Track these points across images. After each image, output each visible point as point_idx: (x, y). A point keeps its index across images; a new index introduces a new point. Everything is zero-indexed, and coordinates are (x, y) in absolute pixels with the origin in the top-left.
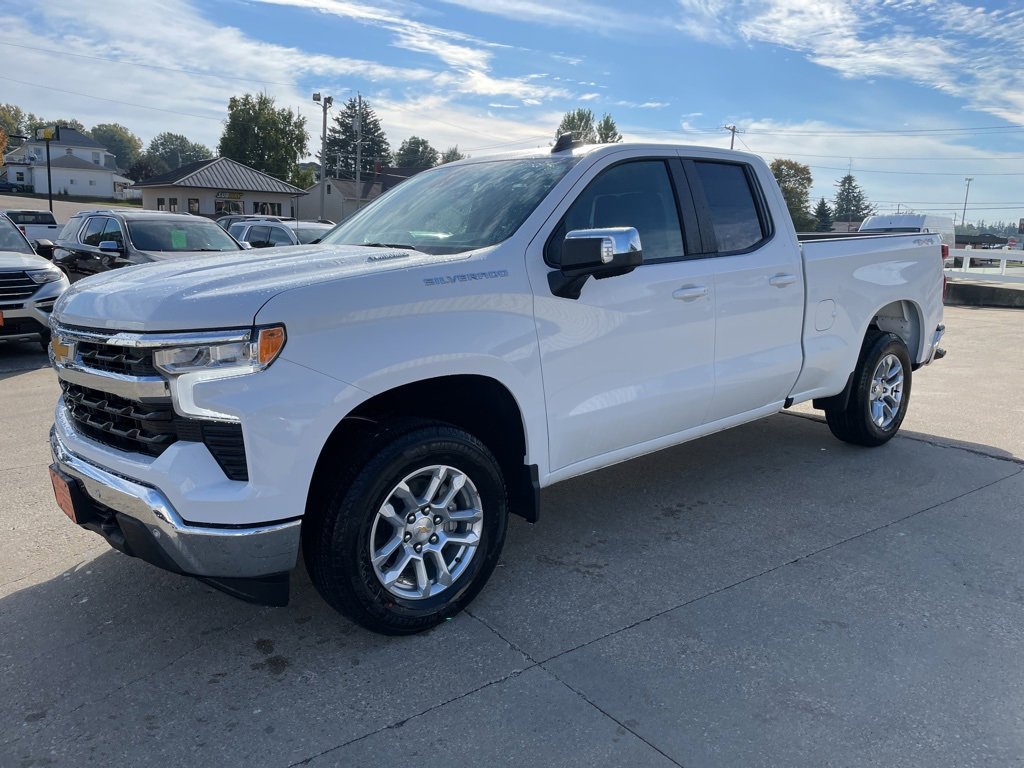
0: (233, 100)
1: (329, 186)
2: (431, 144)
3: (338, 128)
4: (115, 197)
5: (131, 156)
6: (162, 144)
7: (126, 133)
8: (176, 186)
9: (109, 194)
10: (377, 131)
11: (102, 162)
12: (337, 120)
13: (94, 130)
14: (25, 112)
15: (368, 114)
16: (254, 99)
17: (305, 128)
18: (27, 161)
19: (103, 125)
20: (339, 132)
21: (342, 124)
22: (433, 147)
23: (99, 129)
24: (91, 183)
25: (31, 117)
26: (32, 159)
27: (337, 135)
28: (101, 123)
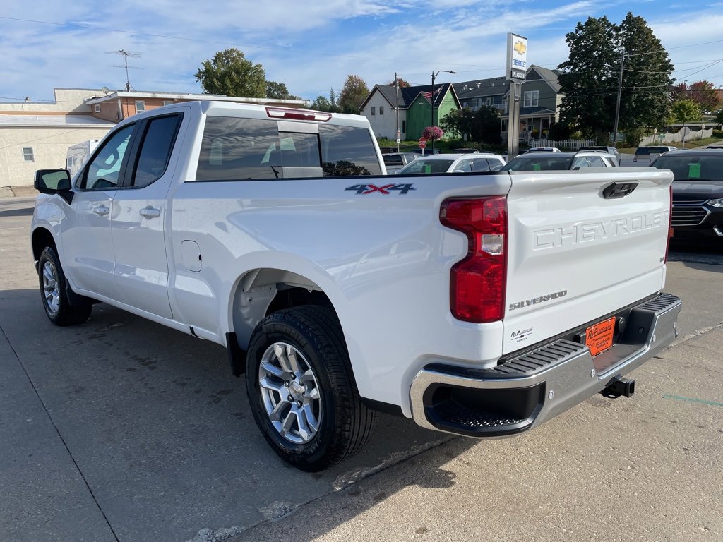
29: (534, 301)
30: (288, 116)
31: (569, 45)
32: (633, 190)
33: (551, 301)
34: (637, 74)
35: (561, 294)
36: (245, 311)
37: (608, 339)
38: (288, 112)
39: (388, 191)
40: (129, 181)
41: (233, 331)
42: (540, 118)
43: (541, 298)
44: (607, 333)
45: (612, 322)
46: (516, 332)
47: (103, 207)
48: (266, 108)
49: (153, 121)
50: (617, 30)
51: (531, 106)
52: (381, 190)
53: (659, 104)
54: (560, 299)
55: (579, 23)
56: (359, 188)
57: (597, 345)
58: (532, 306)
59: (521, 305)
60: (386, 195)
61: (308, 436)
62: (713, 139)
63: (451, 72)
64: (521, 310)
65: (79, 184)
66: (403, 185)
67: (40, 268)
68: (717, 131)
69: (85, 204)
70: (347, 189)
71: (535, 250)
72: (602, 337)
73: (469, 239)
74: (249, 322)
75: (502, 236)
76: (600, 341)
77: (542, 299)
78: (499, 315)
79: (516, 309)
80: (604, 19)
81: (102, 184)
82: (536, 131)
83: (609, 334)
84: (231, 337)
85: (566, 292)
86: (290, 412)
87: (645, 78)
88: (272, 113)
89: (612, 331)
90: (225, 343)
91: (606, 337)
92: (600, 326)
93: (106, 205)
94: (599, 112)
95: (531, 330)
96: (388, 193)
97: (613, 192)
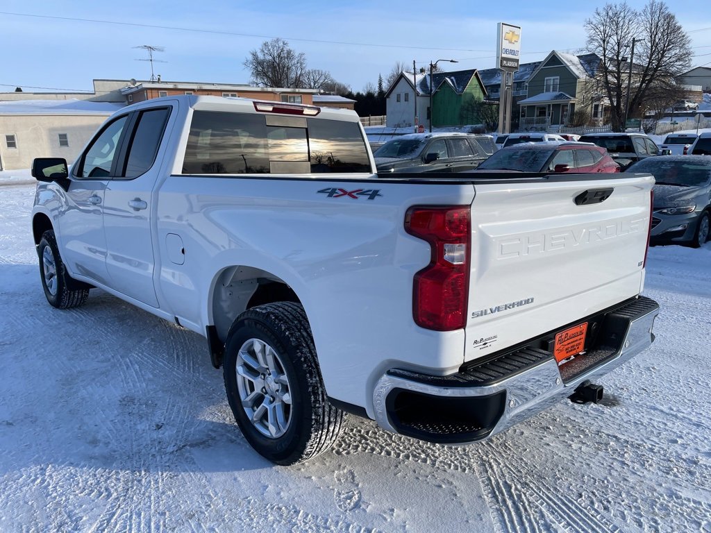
29: (498, 309)
30: (275, 110)
32: (608, 197)
33: (516, 308)
35: (527, 302)
36: (225, 305)
37: (579, 344)
38: (276, 106)
39: (357, 196)
40: (120, 171)
41: (213, 324)
43: (506, 305)
44: (579, 337)
45: (584, 327)
46: (479, 340)
47: (95, 196)
48: (254, 103)
49: (144, 113)
52: (350, 194)
54: (527, 306)
56: (330, 191)
57: (566, 349)
58: (497, 314)
59: (484, 313)
60: (355, 200)
61: (276, 433)
63: (452, 61)
64: (484, 318)
65: (76, 173)
66: (370, 191)
67: (41, 252)
69: (80, 192)
70: (319, 192)
71: (499, 259)
72: (572, 342)
73: (432, 247)
74: (230, 315)
75: (464, 245)
76: (570, 346)
77: (506, 307)
78: (461, 323)
79: (478, 318)
81: (98, 173)
83: (580, 339)
84: (211, 329)
85: (532, 300)
86: (263, 404)
88: (259, 107)
89: (583, 336)
90: (205, 333)
91: (577, 342)
92: (571, 331)
93: (98, 195)
95: (495, 337)
96: (357, 198)
97: (586, 199)
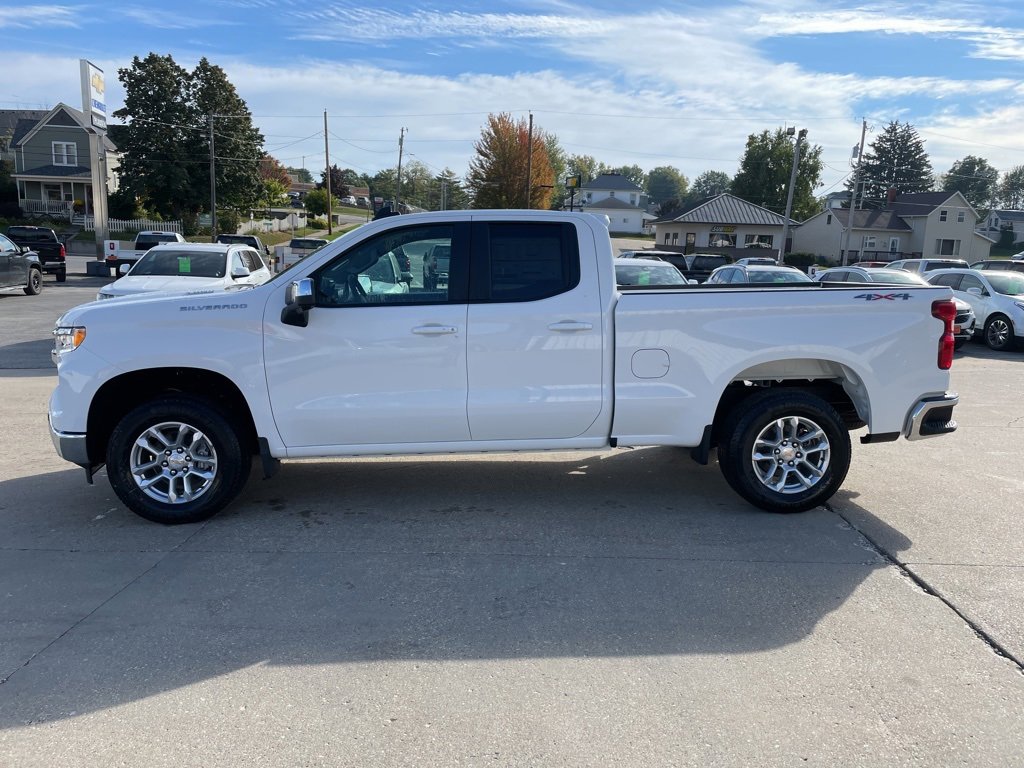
0: (752, 138)
1: (830, 217)
2: (990, 163)
3: (873, 153)
4: (643, 233)
5: (678, 194)
6: (705, 182)
7: (677, 174)
8: (676, 222)
9: (637, 229)
10: (918, 154)
11: (637, 203)
12: (873, 145)
13: (651, 173)
14: (597, 162)
15: (910, 136)
16: (773, 135)
17: (821, 157)
18: (581, 204)
19: (660, 168)
20: (874, 158)
21: (877, 149)
22: (992, 166)
23: (656, 172)
24: (625, 221)
25: (602, 166)
26: (584, 202)
27: (871, 162)
28: (658, 166)
31: (125, 86)
34: (225, 140)
39: (893, 298)
42: (83, 184)
50: (189, 78)
51: (65, 164)
52: (886, 297)
53: (255, 182)
55: (136, 58)
56: (866, 296)
62: (308, 230)
68: (311, 220)
80: (169, 59)
82: (80, 203)
87: (237, 147)
94: (183, 185)
